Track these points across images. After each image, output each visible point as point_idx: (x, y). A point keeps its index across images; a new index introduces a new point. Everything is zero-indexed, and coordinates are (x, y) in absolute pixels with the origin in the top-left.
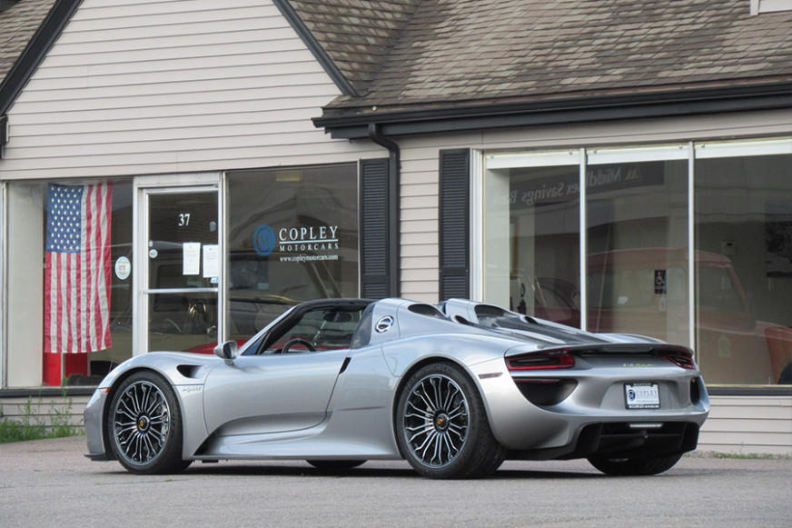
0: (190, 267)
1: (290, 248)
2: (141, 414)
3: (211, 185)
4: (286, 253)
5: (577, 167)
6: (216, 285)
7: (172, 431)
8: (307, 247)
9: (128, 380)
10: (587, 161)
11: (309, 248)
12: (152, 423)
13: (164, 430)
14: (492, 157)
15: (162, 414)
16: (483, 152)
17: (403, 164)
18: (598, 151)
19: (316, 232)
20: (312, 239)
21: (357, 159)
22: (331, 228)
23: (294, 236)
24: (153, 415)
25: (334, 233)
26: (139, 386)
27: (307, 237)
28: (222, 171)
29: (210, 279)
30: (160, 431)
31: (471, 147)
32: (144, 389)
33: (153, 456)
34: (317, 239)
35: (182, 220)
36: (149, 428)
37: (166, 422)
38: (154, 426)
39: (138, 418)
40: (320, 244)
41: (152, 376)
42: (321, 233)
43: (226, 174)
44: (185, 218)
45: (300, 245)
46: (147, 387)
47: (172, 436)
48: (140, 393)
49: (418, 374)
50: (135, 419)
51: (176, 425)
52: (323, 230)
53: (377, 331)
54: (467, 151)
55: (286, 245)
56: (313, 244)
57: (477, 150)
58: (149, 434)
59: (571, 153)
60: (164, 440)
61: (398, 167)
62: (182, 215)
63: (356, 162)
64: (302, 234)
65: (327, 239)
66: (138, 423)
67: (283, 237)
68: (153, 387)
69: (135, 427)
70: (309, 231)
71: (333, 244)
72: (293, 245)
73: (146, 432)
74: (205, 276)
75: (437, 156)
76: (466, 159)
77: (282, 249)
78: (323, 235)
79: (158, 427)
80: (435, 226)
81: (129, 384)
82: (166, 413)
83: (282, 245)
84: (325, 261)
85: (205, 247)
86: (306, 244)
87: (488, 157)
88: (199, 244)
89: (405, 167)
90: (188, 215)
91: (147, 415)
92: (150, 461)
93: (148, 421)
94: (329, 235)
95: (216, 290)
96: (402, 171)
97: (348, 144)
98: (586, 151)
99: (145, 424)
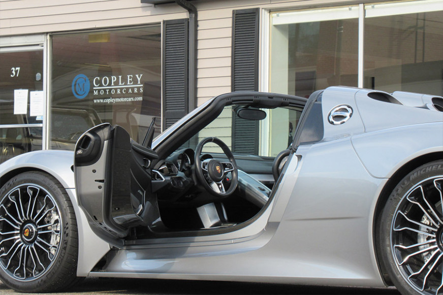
0: (19, 109)
1: (102, 93)
2: (26, 222)
3: (38, 45)
4: (99, 97)
5: (357, 20)
6: (41, 122)
7: (65, 242)
8: (116, 91)
9: (11, 182)
10: (365, 15)
11: (119, 92)
12: (39, 233)
13: (55, 240)
14: (278, 16)
15: (53, 222)
16: (270, 11)
17: (199, 23)
18: (376, 6)
19: (124, 80)
20: (121, 85)
21: (161, 21)
22: (137, 76)
23: (105, 82)
24: (41, 224)
25: (139, 79)
26: (24, 189)
27: (116, 83)
28: (47, 33)
29: (35, 117)
30: (49, 242)
31: (261, 7)
32: (30, 193)
33: (40, 270)
34: (125, 85)
35: (14, 72)
36: (35, 238)
37: (57, 232)
38: (42, 236)
39: (22, 227)
40: (128, 89)
41: (40, 178)
42: (129, 80)
43: (50, 36)
44: (15, 71)
45: (110, 90)
46: (35, 191)
47: (65, 248)
48: (25, 198)
49: (413, 175)
50: (19, 228)
51: (70, 235)
52: (130, 77)
53: (332, 123)
54: (258, 10)
55: (99, 91)
56: (121, 89)
57: (265, 9)
58: (35, 245)
59: (350, 9)
60: (53, 252)
61: (196, 25)
62: (13, 69)
63: (160, 23)
64: (113, 81)
65: (133, 84)
66: (22, 232)
67: (96, 84)
68: (41, 190)
69: (19, 236)
70: (118, 78)
71: (139, 88)
72: (105, 90)
73: (31, 242)
74: (32, 115)
75: (231, 15)
76: (257, 17)
77: (96, 93)
78: (130, 82)
79: (47, 237)
80: (228, 72)
81: (11, 187)
82: (57, 221)
83: (96, 90)
84: (132, 102)
85: (32, 93)
86: (116, 89)
87: (274, 15)
88: (27, 91)
89: (201, 25)
90: (18, 69)
91: (34, 223)
92: (37, 277)
93: (34, 229)
94: (135, 82)
95: (40, 125)
96: (199, 28)
97: (153, 8)
98: (364, 6)
99: (31, 234)
